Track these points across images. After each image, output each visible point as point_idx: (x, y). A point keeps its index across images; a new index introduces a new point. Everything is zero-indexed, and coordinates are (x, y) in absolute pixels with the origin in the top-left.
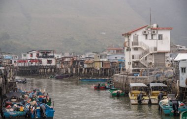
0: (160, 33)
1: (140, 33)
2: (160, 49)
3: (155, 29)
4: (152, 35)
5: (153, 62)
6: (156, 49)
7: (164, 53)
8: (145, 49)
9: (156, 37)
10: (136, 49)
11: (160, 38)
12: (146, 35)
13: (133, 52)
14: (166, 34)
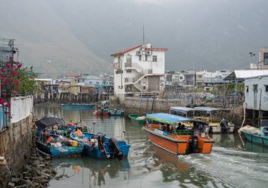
0: (154, 53)
1: (133, 53)
2: (156, 72)
3: (149, 49)
4: (146, 56)
5: (147, 86)
6: (151, 71)
7: (158, 76)
8: (139, 71)
9: (150, 59)
10: (129, 71)
11: (155, 59)
12: (140, 56)
13: (125, 75)
14: (161, 56)
